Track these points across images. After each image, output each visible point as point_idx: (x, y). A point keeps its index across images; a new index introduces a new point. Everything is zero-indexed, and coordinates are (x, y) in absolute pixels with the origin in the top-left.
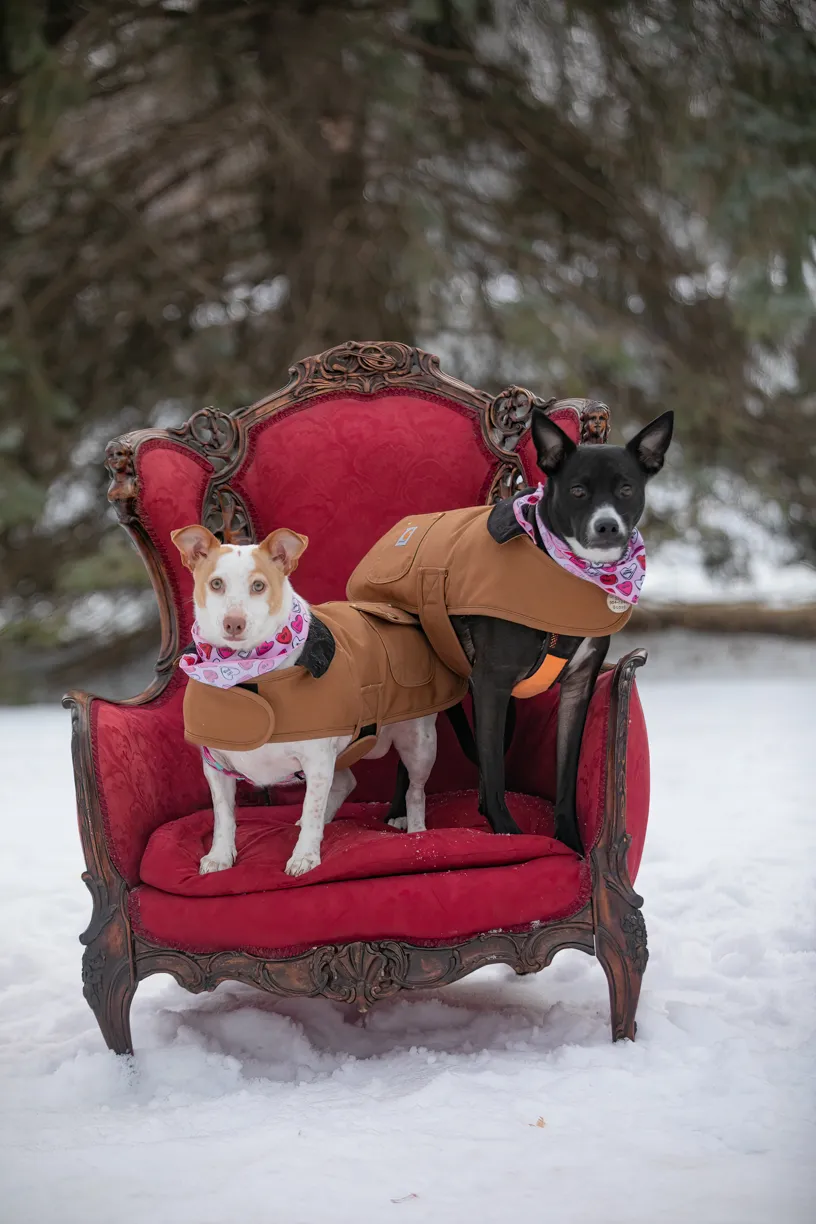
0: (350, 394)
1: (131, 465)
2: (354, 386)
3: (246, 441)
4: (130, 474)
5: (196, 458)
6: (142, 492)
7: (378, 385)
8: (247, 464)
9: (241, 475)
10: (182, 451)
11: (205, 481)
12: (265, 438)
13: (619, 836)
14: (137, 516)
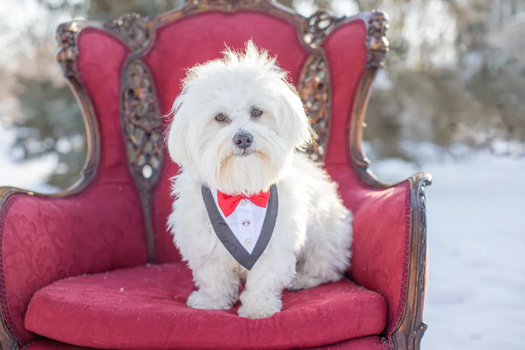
0: (220, 12)
1: (73, 39)
2: (221, 8)
3: (153, 36)
4: (70, 45)
5: (119, 42)
6: (78, 58)
7: (236, 8)
8: (153, 49)
9: (149, 55)
10: (111, 37)
11: (125, 57)
12: (165, 35)
13: (417, 325)
14: (74, 72)
